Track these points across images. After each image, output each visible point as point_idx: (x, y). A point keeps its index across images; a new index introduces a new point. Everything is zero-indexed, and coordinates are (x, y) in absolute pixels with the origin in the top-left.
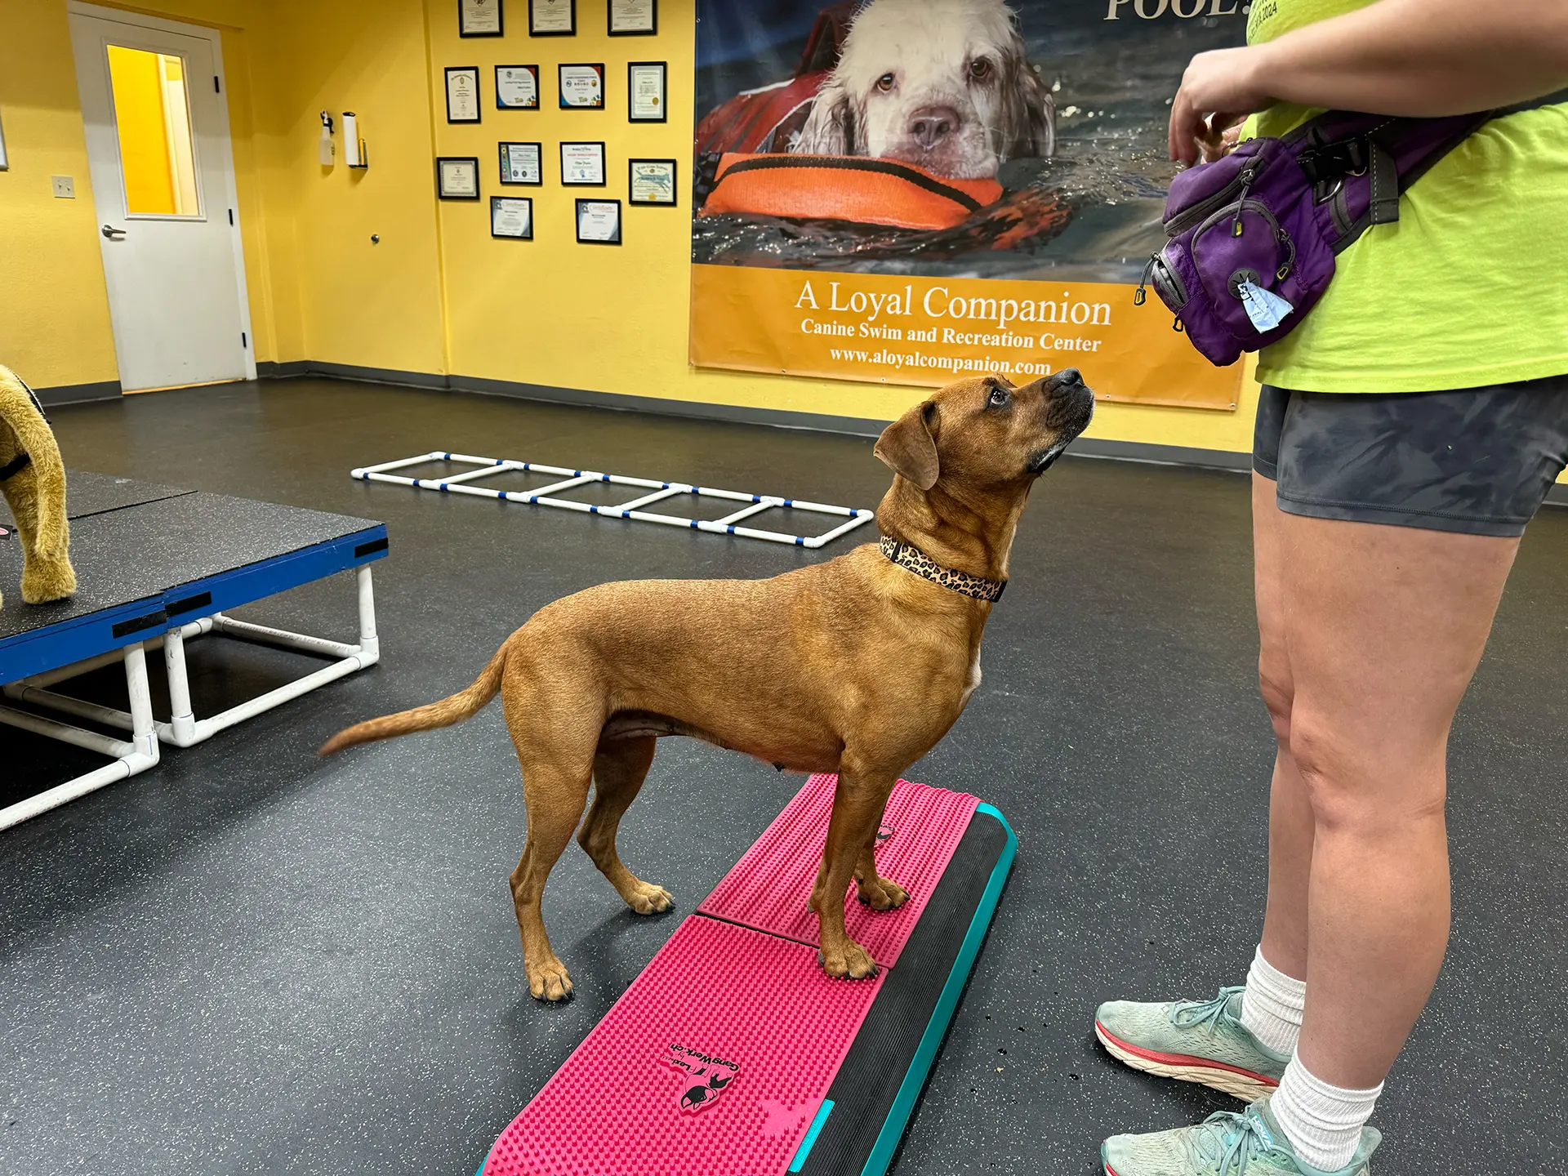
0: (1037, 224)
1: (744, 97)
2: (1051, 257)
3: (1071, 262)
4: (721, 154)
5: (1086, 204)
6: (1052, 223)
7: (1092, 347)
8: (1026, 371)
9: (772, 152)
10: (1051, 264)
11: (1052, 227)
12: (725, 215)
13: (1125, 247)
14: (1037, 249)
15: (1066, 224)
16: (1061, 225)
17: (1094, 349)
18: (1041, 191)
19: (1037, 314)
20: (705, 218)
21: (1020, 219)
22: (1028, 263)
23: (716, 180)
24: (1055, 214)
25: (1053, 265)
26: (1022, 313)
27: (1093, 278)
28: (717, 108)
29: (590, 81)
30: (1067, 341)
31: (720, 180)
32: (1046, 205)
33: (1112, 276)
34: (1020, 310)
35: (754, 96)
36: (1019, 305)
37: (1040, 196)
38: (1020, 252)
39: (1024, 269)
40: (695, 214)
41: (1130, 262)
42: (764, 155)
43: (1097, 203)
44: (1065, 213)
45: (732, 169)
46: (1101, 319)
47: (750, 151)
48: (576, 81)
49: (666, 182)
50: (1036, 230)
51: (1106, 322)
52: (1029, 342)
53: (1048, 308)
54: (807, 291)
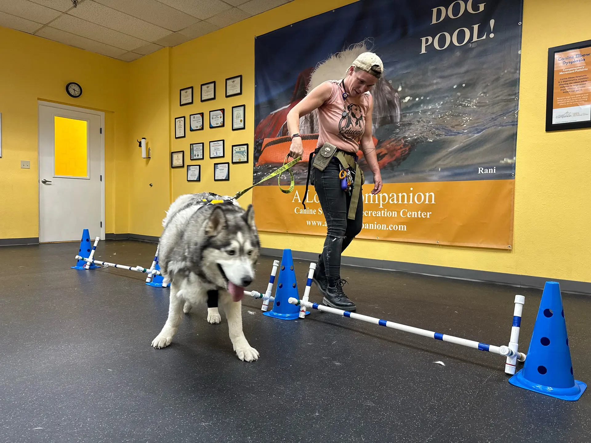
0: (394, 155)
1: (272, 114)
2: (403, 171)
3: (413, 172)
4: (263, 139)
5: (418, 143)
6: (401, 154)
7: (427, 215)
8: (394, 229)
9: (283, 136)
10: (403, 174)
11: (402, 156)
12: (265, 164)
13: (440, 162)
14: (395, 167)
15: (408, 154)
16: (407, 154)
17: (428, 217)
18: (396, 139)
19: (398, 200)
20: (258, 167)
21: (386, 154)
22: (391, 175)
23: (262, 150)
24: (403, 149)
25: (404, 175)
26: (390, 200)
27: (425, 180)
28: (262, 121)
29: (219, 116)
30: (413, 213)
31: (263, 150)
32: (398, 146)
33: (435, 178)
34: (389, 198)
35: (275, 113)
36: (389, 196)
37: (395, 142)
38: (387, 170)
39: (389, 177)
40: (254, 165)
41: (442, 170)
42: (280, 138)
43: (423, 141)
44: (407, 149)
45: (267, 145)
46: (430, 200)
47: (274, 137)
48: (215, 117)
49: (244, 153)
50: (394, 158)
51: (433, 202)
52: (395, 214)
53: (403, 197)
54: (297, 195)
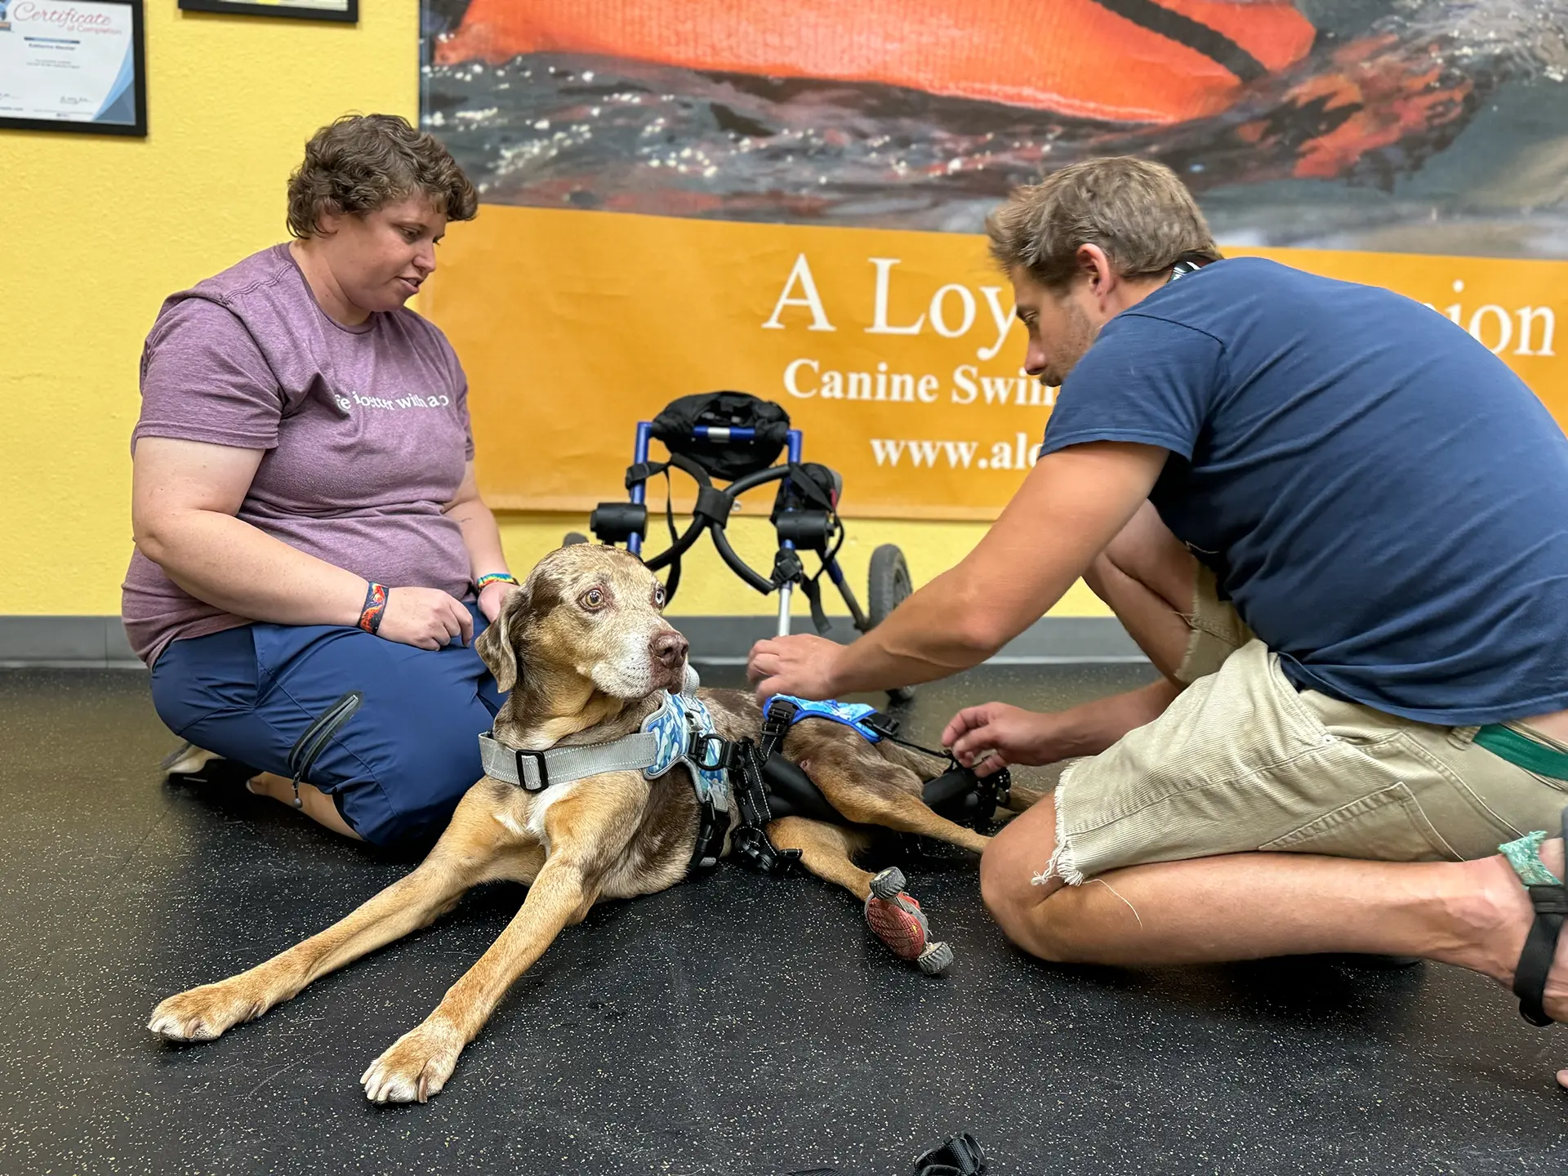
40: (429, 52)
46: (1536, 341)
51: (1546, 350)
54: (798, 282)
